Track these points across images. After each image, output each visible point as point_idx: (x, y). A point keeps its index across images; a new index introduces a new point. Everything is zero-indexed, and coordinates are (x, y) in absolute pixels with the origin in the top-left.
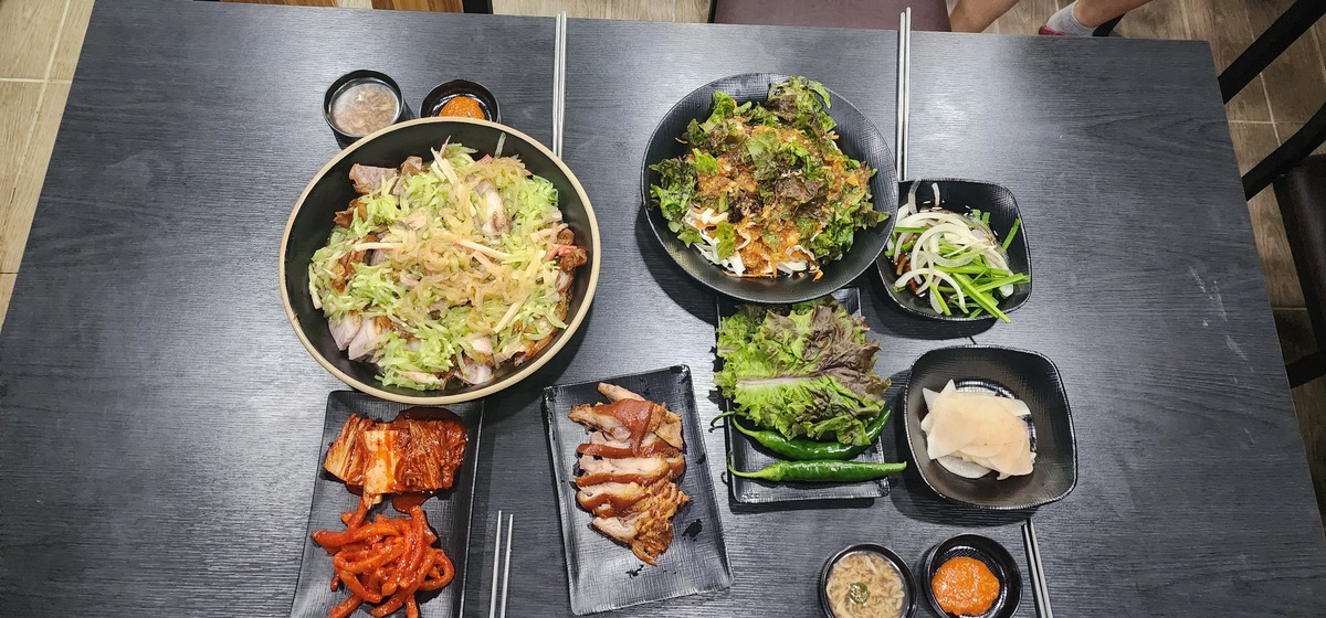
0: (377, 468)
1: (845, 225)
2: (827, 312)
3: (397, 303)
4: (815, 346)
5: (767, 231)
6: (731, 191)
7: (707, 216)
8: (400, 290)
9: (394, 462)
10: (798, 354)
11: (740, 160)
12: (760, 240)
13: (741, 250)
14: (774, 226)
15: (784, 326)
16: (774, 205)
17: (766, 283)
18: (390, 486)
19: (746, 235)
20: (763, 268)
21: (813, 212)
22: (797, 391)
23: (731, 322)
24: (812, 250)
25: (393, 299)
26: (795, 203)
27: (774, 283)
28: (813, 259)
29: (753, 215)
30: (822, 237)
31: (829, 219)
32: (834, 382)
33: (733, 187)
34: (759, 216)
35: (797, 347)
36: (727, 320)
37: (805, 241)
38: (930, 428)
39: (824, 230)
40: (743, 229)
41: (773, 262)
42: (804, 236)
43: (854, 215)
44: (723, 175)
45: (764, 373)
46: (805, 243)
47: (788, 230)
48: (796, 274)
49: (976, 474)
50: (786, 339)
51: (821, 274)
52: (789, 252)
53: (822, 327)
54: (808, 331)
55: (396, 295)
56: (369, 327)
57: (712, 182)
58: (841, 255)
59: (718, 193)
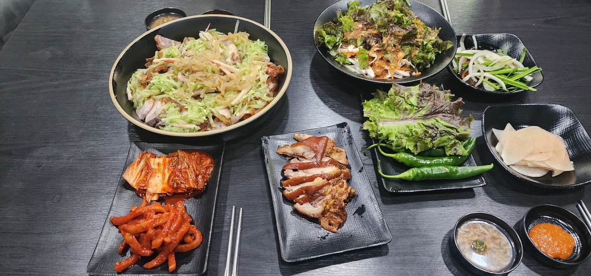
0: (156, 178)
2: (428, 85)
3: (175, 91)
4: (425, 100)
5: (386, 52)
6: (363, 35)
7: (351, 48)
8: (178, 84)
9: (167, 175)
10: (415, 103)
11: (366, 21)
12: (383, 57)
13: (372, 65)
14: (390, 48)
15: (404, 91)
16: (389, 37)
18: (164, 189)
19: (374, 56)
20: (385, 75)
24: (413, 62)
25: (173, 89)
26: (400, 37)
28: (413, 67)
29: (377, 45)
32: (439, 120)
33: (364, 33)
34: (381, 44)
35: (413, 101)
37: (408, 56)
38: (502, 150)
40: (372, 52)
41: (391, 71)
43: (433, 45)
44: (357, 30)
45: (395, 117)
46: (408, 58)
47: (398, 51)
49: (539, 174)
50: (406, 96)
54: (419, 93)
55: (175, 88)
56: (159, 104)
57: (352, 33)
58: (430, 65)
59: (356, 37)
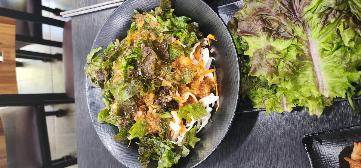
1: (173, 25)
2: (243, 25)
4: (278, 28)
5: (182, 81)
6: (155, 110)
7: (175, 126)
10: (287, 43)
11: (133, 106)
12: (189, 86)
13: (198, 98)
14: (177, 76)
15: (262, 59)
16: (162, 79)
17: (221, 75)
19: (186, 96)
20: (210, 80)
21: (164, 49)
22: (324, 40)
23: (257, 101)
24: (193, 45)
26: (159, 62)
27: (220, 69)
28: (199, 44)
29: (171, 93)
30: (182, 39)
31: (168, 35)
32: (309, 8)
33: (153, 109)
34: (170, 89)
35: (281, 45)
36: (256, 104)
37: (186, 52)
39: (177, 38)
40: (182, 99)
41: (204, 73)
42: (183, 53)
43: (165, 20)
44: (145, 117)
45: (309, 72)
46: (187, 52)
47: (179, 66)
48: (211, 55)
50: (276, 56)
51: (210, 36)
52: (195, 62)
53: (258, 26)
54: (263, 37)
57: (151, 124)
58: (194, 23)
59: (158, 120)
